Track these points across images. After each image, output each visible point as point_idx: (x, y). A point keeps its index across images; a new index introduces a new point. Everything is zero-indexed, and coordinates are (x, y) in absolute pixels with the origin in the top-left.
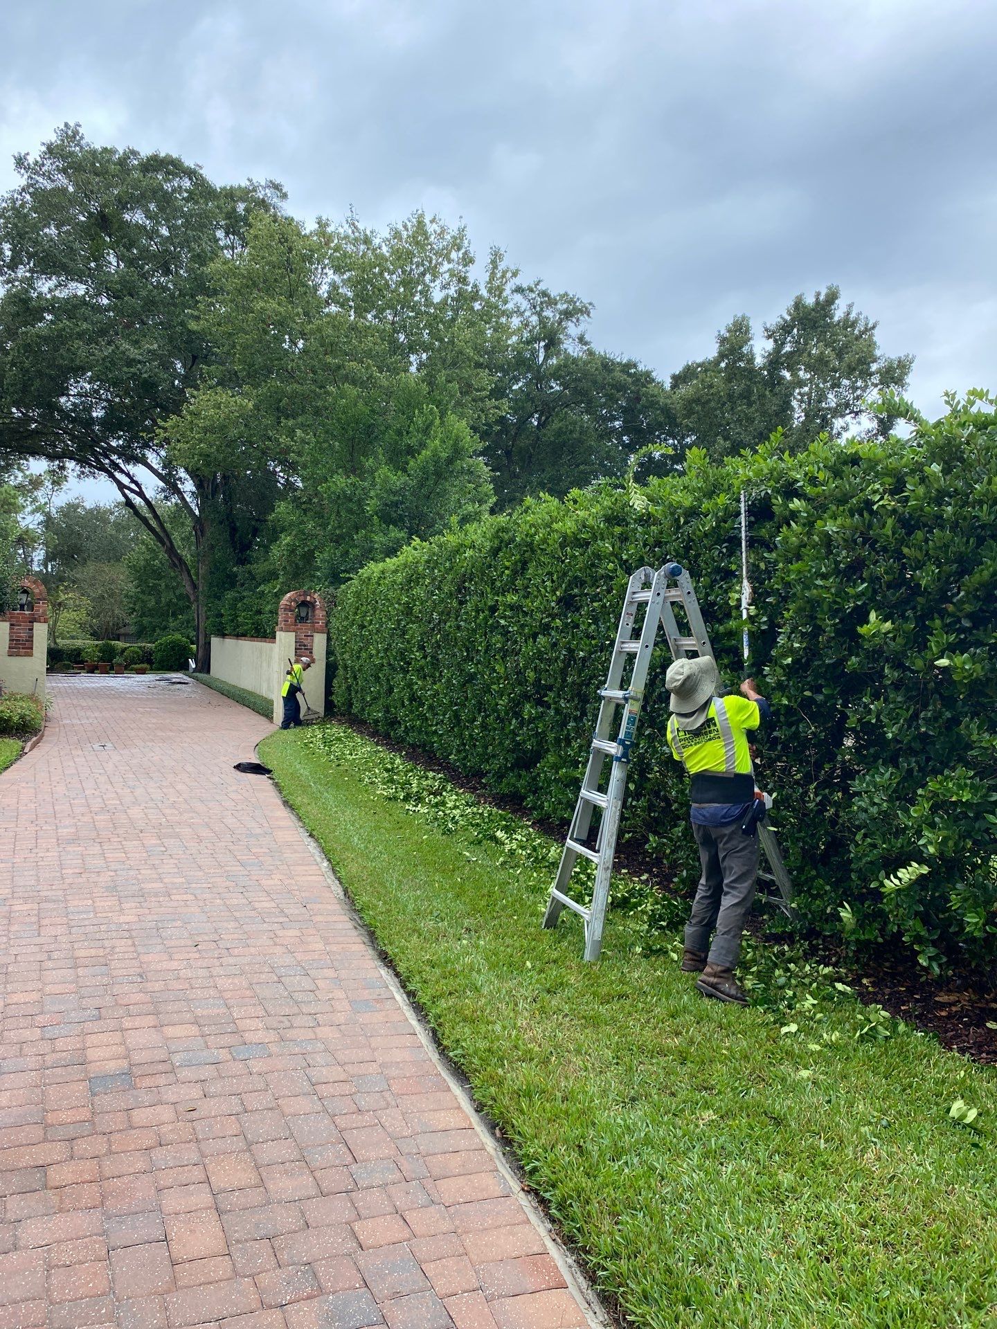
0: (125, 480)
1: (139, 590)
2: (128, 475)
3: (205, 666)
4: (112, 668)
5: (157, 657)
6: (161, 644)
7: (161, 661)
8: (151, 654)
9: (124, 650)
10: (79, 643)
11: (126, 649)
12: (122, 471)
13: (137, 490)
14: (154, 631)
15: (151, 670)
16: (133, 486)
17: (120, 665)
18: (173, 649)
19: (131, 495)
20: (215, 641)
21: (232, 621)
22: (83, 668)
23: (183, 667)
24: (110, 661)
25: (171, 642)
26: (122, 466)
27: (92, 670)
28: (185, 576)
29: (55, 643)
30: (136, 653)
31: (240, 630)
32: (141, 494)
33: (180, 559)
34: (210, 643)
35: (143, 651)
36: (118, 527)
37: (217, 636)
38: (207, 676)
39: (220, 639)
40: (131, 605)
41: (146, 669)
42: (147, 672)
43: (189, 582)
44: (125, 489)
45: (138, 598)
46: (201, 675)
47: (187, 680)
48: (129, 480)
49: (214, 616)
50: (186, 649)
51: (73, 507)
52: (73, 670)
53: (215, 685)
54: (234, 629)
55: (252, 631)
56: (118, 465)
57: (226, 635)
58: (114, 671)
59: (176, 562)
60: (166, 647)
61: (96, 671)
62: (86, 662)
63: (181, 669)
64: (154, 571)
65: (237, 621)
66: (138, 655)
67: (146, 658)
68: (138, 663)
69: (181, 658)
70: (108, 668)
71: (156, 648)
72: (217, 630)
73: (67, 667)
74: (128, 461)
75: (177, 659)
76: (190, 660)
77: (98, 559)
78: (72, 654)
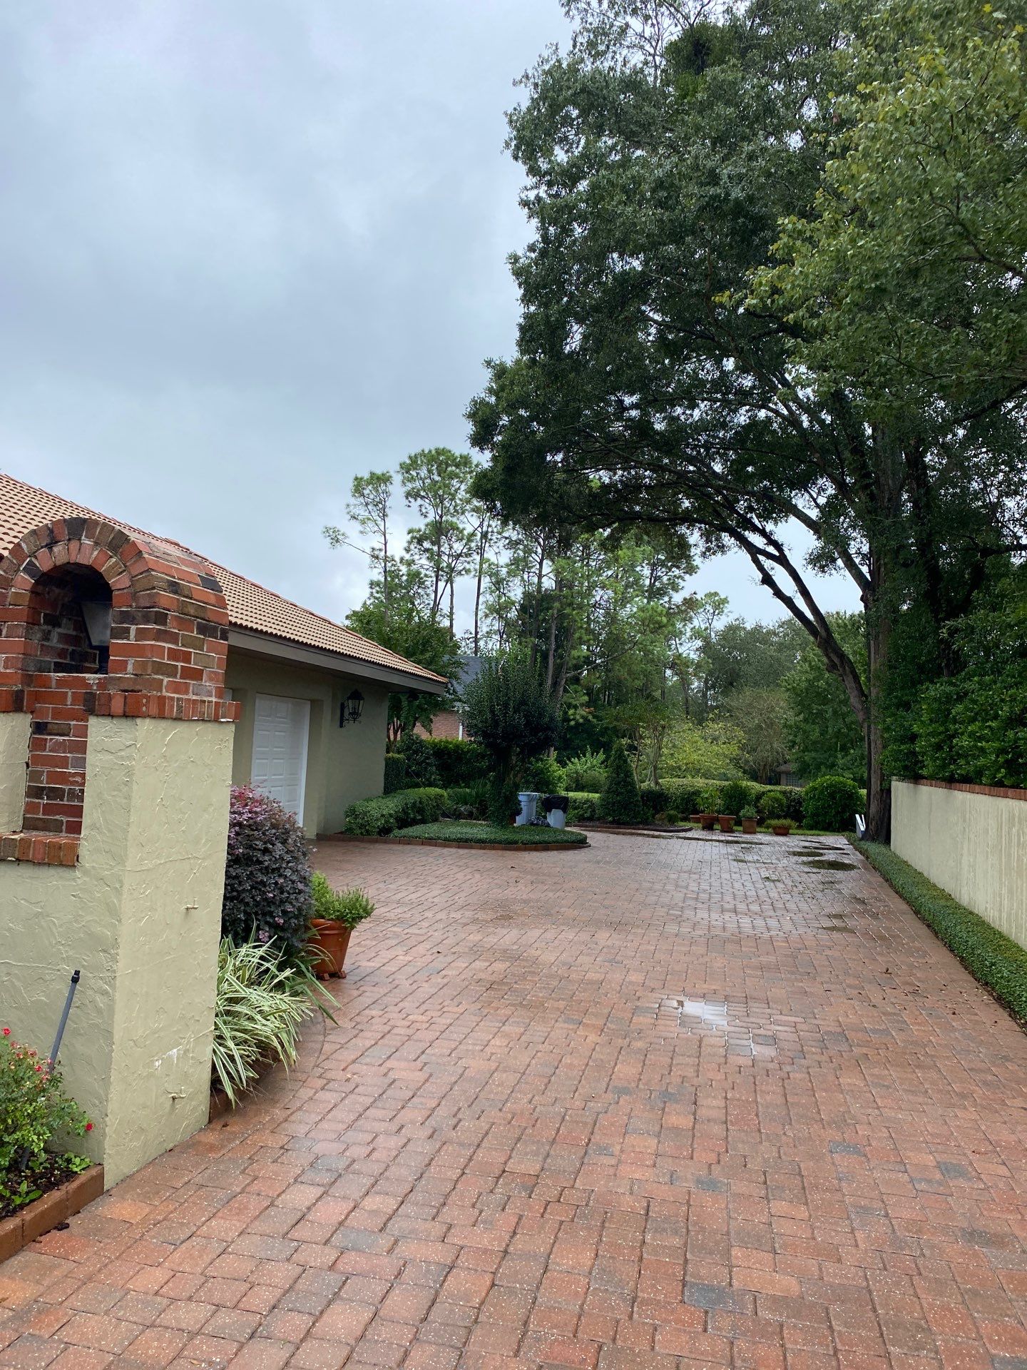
0: (757, 540)
1: (801, 717)
2: (763, 533)
3: (881, 831)
4: (739, 823)
5: (808, 808)
6: (814, 789)
7: (814, 815)
8: (800, 803)
9: (759, 796)
10: (700, 782)
11: (763, 793)
12: (755, 529)
13: (777, 554)
14: (818, 768)
15: (799, 827)
16: (771, 549)
17: (750, 819)
18: (832, 796)
19: (767, 564)
20: (900, 789)
21: (938, 747)
22: (697, 821)
23: (847, 826)
24: (737, 814)
25: (830, 786)
26: (756, 521)
27: (709, 827)
28: (849, 682)
29: (657, 783)
30: (777, 800)
32: (782, 560)
33: (842, 656)
34: (889, 791)
35: (788, 798)
36: (781, 647)
37: (904, 778)
38: (883, 849)
39: (912, 785)
40: (791, 738)
41: (789, 828)
42: (791, 831)
43: (856, 692)
44: (761, 558)
45: (797, 727)
46: (873, 848)
47: (853, 857)
48: (765, 541)
49: (896, 740)
50: (851, 797)
51: (732, 629)
52: (682, 824)
53: (899, 881)
54: (944, 767)
55: (998, 771)
56: (750, 521)
57: (923, 777)
58: (741, 828)
59: (836, 660)
60: (822, 792)
61: (715, 827)
62: (703, 812)
63: (844, 831)
64: (818, 694)
65: (951, 747)
66: (781, 805)
67: (792, 810)
68: (779, 817)
69: (844, 811)
70: (732, 822)
71: (807, 794)
72: (906, 768)
73: (672, 820)
74: (766, 516)
75: (838, 813)
76: (857, 816)
77: (756, 684)
78: (683, 799)
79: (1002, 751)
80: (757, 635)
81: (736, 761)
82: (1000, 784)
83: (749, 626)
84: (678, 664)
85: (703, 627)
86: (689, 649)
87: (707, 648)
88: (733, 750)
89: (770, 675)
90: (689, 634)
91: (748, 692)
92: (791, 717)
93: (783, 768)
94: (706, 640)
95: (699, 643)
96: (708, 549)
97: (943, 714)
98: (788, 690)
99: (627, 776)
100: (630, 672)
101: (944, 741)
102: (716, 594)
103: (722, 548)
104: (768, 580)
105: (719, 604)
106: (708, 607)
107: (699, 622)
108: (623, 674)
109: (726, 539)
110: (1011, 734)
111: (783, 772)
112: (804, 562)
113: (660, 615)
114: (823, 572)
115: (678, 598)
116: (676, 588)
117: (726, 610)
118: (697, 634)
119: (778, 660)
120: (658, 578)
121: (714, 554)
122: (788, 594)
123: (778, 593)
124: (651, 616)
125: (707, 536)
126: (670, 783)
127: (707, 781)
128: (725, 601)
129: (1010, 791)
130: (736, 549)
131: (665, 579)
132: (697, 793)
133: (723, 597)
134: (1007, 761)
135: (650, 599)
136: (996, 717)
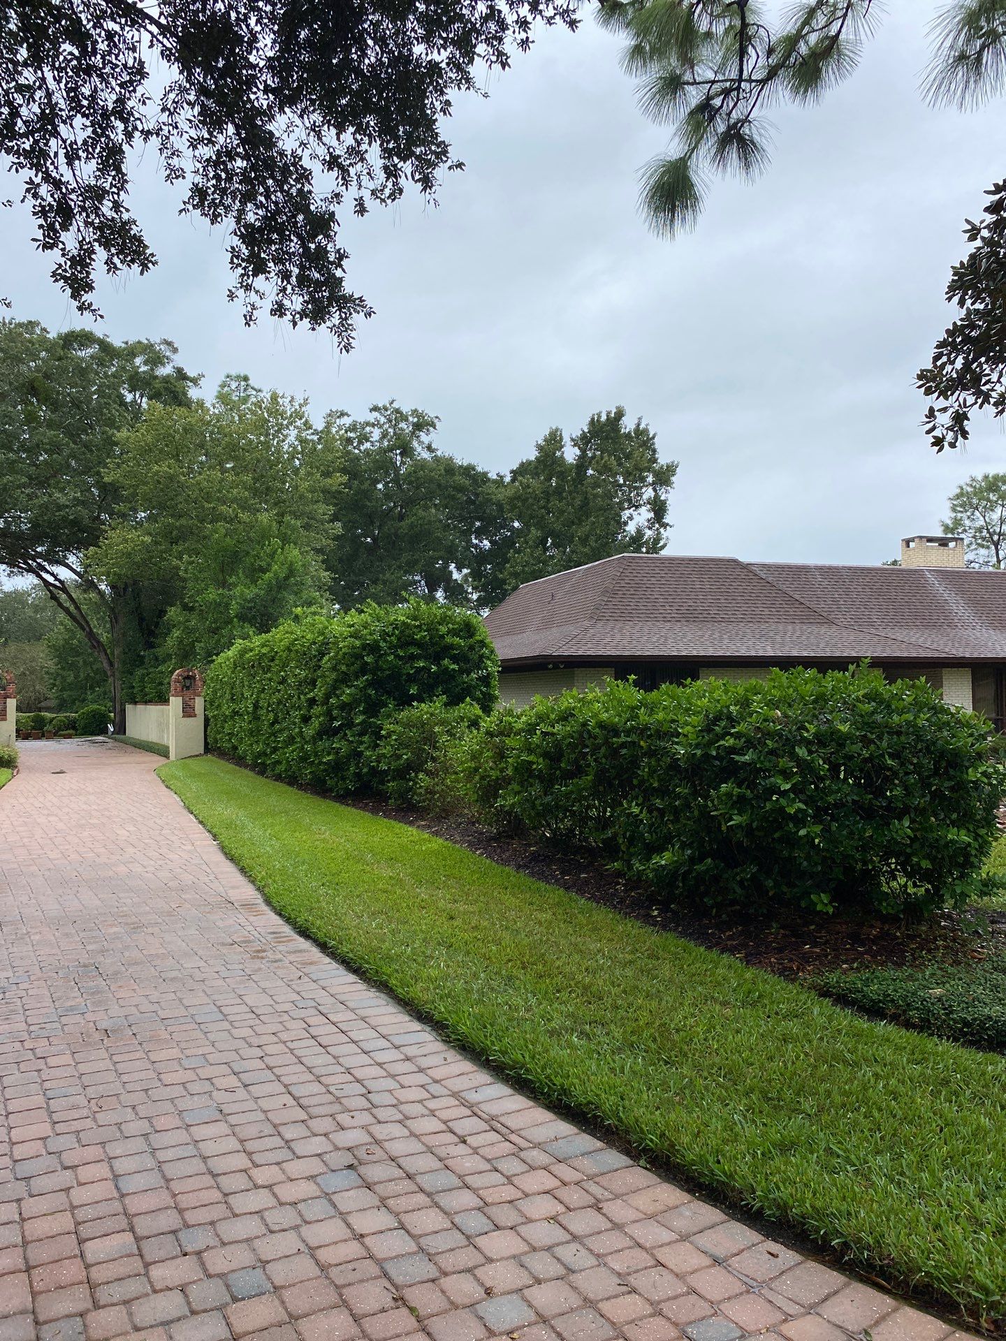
0: (51, 579)
1: (59, 666)
2: (52, 574)
3: (121, 729)
4: (43, 736)
5: (80, 724)
6: (83, 714)
7: (84, 727)
8: (75, 722)
9: (52, 720)
12: (48, 572)
13: (60, 586)
14: (73, 703)
15: (78, 734)
16: (57, 583)
17: (49, 732)
18: (94, 716)
20: (129, 707)
23: (104, 731)
25: (91, 712)
31: (147, 698)
33: (98, 642)
34: (125, 710)
35: (68, 720)
37: (130, 703)
38: (123, 736)
39: (133, 706)
40: (51, 681)
41: (72, 735)
43: (106, 661)
46: (119, 736)
48: (54, 579)
50: (105, 716)
57: (136, 702)
59: (95, 644)
60: (88, 715)
63: (102, 733)
64: (72, 649)
66: (65, 723)
67: (72, 725)
68: (65, 730)
69: (101, 723)
70: (40, 735)
71: (79, 717)
72: (130, 699)
75: (97, 725)
76: (109, 724)
77: (19, 639)
98: (48, 646)
104: (54, 599)
130: (31, 577)
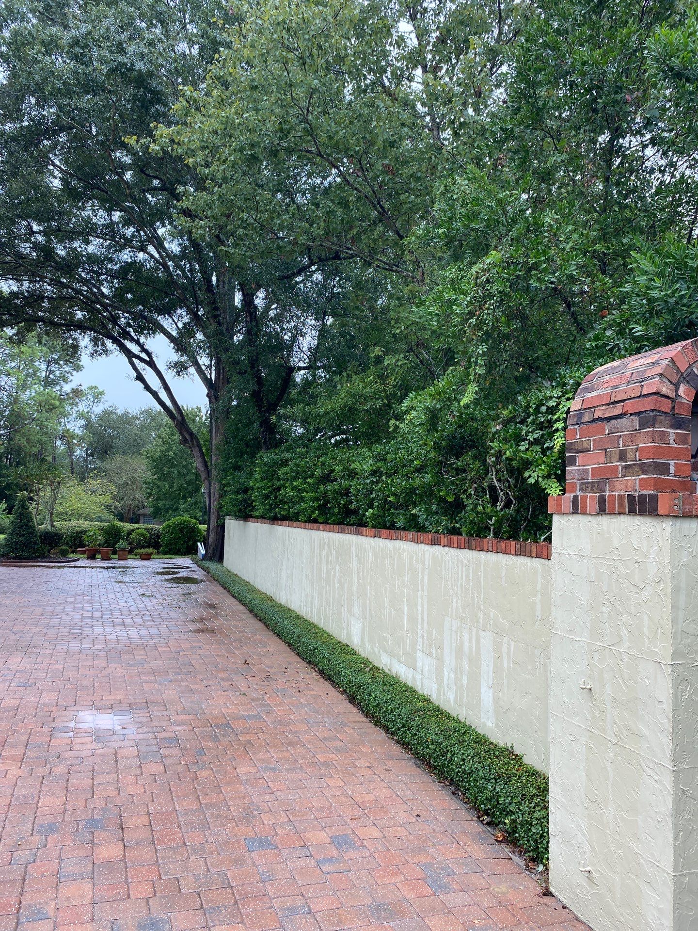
0: (134, 348)
1: (156, 477)
3: (217, 553)
4: (115, 553)
5: (164, 540)
6: (169, 526)
9: (130, 532)
10: (85, 524)
11: (133, 531)
12: (132, 339)
13: (147, 359)
14: (167, 511)
15: (158, 553)
16: (143, 355)
17: (123, 549)
18: (181, 530)
19: (140, 366)
20: (232, 525)
21: (267, 497)
22: (83, 552)
23: (191, 551)
24: (113, 546)
25: (179, 524)
26: (132, 334)
27: (92, 557)
28: (196, 453)
29: (52, 526)
30: (143, 535)
32: (151, 364)
33: (191, 434)
35: (150, 533)
36: (142, 428)
37: (237, 517)
38: (219, 566)
39: (242, 522)
40: (149, 491)
41: (152, 554)
42: (152, 556)
43: (200, 459)
44: (135, 361)
45: (154, 484)
46: (213, 566)
47: (199, 574)
48: (139, 349)
49: (233, 492)
50: (194, 530)
51: (107, 413)
52: (72, 555)
53: (236, 588)
54: (271, 509)
55: (313, 512)
56: (128, 333)
57: (251, 516)
58: (116, 557)
59: (188, 437)
60: (174, 528)
61: (97, 556)
62: (88, 546)
63: (189, 554)
64: (169, 461)
65: (276, 497)
66: (145, 538)
67: (152, 541)
68: (143, 547)
69: (189, 541)
70: (110, 553)
71: (164, 530)
72: (240, 511)
73: (64, 553)
74: (140, 330)
75: (185, 542)
76: (199, 544)
77: (124, 453)
78: (72, 537)
79: (316, 499)
80: (126, 419)
81: (108, 507)
82: (315, 521)
83: (119, 412)
84: (66, 437)
85: (86, 411)
86: (75, 426)
87: (88, 426)
88: (107, 499)
89: (135, 447)
90: (74, 415)
91: (118, 458)
92: (149, 476)
93: (141, 511)
94: (88, 420)
95: (83, 422)
96: (96, 351)
97: (270, 473)
98: (147, 457)
99: (28, 521)
100: (28, 441)
101: (271, 493)
102: (96, 388)
103: (106, 351)
104: (140, 378)
105: (98, 396)
106: (89, 397)
107: (82, 407)
108: (23, 442)
109: (109, 344)
110: (322, 487)
111: (142, 515)
112: (166, 367)
113: (54, 399)
114: (179, 375)
115: (67, 388)
116: (66, 380)
117: (103, 400)
118: (81, 416)
119: (140, 437)
120: (51, 372)
121: (100, 355)
122: (154, 388)
123: (147, 388)
124: (46, 400)
125: (95, 341)
126: (63, 526)
127: (90, 523)
128: (102, 393)
129: (322, 526)
130: (117, 353)
131: (58, 373)
132: (83, 532)
133: (101, 390)
134: (319, 506)
135: (45, 387)
136: (312, 476)
